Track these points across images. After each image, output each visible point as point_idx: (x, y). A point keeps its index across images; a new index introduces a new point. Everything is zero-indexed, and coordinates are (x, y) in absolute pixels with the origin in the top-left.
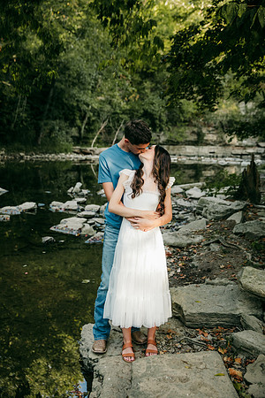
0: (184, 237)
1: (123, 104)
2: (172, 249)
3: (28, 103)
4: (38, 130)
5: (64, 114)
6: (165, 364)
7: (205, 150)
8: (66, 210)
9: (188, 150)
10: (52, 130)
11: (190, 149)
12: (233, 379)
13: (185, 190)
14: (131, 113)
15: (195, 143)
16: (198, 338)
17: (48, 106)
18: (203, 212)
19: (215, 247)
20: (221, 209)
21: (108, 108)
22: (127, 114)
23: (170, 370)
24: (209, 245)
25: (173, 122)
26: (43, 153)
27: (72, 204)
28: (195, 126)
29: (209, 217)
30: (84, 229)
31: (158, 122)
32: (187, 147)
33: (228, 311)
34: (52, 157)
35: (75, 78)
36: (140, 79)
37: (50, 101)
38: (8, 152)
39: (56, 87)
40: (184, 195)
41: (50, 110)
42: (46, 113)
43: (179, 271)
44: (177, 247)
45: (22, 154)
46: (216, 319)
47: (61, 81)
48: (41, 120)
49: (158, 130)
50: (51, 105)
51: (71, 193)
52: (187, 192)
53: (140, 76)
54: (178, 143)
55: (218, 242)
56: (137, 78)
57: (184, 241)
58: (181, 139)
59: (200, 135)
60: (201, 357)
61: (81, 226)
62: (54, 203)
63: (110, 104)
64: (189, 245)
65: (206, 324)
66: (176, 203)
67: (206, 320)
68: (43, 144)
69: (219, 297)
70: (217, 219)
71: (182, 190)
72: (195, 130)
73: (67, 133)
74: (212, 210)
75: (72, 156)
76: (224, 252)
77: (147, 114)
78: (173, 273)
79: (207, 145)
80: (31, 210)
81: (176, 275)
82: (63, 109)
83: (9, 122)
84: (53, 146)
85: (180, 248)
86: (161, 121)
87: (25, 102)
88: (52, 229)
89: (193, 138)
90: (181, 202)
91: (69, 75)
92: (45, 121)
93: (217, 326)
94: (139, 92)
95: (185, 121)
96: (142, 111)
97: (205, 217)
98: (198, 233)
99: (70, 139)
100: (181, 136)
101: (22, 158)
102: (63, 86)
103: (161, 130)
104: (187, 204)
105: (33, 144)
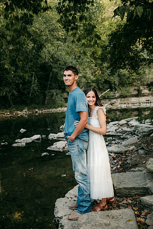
0: (124, 147)
1: (92, 77)
2: (116, 155)
3: (38, 81)
4: (45, 96)
5: (58, 86)
6: (98, 216)
7: (143, 99)
8: (57, 138)
9: (133, 100)
10: (52, 95)
11: (134, 100)
12: (139, 224)
13: (128, 122)
14: (97, 81)
15: (137, 96)
16: (123, 202)
17: (49, 82)
18: (136, 133)
19: (141, 152)
20: (146, 130)
21: (84, 80)
22: (95, 82)
23: (101, 219)
24: (137, 151)
25: (122, 84)
26: (49, 109)
27: (61, 134)
28: (136, 86)
29: (139, 135)
30: (66, 148)
31: (113, 85)
32: (132, 98)
33: (141, 185)
34: (54, 110)
35: (63, 65)
36: (101, 62)
37: (50, 79)
38: (29, 110)
39: (53, 71)
40: (127, 125)
41: (51, 84)
42: (49, 86)
43: (119, 166)
44: (119, 153)
45: (36, 110)
46: (134, 191)
47: (56, 68)
48: (46, 90)
49: (114, 90)
50: (51, 81)
51: (62, 129)
52: (129, 123)
53: (101, 61)
54: (126, 97)
55: (142, 148)
56: (99, 62)
57: (123, 149)
58: (128, 94)
59: (139, 91)
60: (121, 212)
61: (64, 146)
62: (51, 134)
63: (85, 78)
64: (126, 151)
65: (129, 194)
66: (122, 130)
67: (129, 192)
68: (48, 104)
69: (136, 178)
70: (144, 136)
71: (126, 122)
72: (136, 88)
73: (61, 96)
74: (141, 131)
75: (65, 109)
76: (146, 154)
77: (106, 82)
78: (115, 168)
79: (144, 96)
80: (38, 139)
81: (117, 169)
82: (58, 83)
83: (29, 93)
84: (54, 104)
85: (121, 154)
86: (115, 84)
87: (36, 81)
88: (48, 148)
89: (136, 93)
90: (125, 129)
91: (60, 64)
92: (48, 91)
93: (135, 195)
94: (101, 70)
95: (129, 84)
96: (103, 80)
97: (138, 135)
98: (132, 145)
99: (63, 100)
100: (128, 92)
101: (36, 112)
102: (57, 70)
103: (116, 90)
104: (129, 129)
105: (42, 105)
